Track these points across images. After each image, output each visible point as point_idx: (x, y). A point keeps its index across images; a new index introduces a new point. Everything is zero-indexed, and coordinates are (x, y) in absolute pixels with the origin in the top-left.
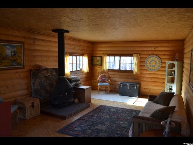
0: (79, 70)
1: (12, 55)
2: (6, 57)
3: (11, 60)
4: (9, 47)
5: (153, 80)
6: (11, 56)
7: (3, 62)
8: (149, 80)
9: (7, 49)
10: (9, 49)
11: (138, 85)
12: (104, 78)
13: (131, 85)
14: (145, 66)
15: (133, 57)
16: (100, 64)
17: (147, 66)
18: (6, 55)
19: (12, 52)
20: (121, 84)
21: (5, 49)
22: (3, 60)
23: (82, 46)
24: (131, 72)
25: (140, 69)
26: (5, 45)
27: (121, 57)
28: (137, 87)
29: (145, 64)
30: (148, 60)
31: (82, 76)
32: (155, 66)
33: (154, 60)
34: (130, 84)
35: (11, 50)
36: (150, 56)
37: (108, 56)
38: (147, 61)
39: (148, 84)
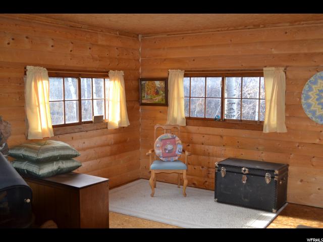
0: (91, 122)
11: (277, 172)
12: (169, 147)
13: (252, 172)
14: (304, 106)
15: (262, 78)
16: (164, 102)
17: (309, 106)
20: (220, 165)
23: (102, 46)
24: (258, 125)
27: (226, 79)
28: (273, 178)
29: (303, 101)
30: (314, 86)
31: (104, 138)
34: (249, 169)
36: (321, 74)
37: (186, 75)
38: (310, 90)
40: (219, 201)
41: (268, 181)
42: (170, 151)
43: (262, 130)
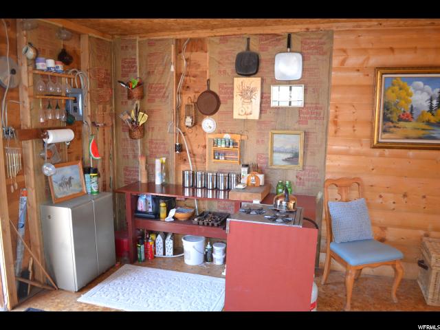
1: (431, 107)
2: (411, 113)
3: (428, 123)
4: (425, 84)
6: (428, 109)
7: (398, 127)
9: (416, 89)
10: (422, 90)
18: (412, 107)
19: (431, 100)
21: (411, 90)
22: (400, 120)
26: (410, 81)
35: (429, 94)
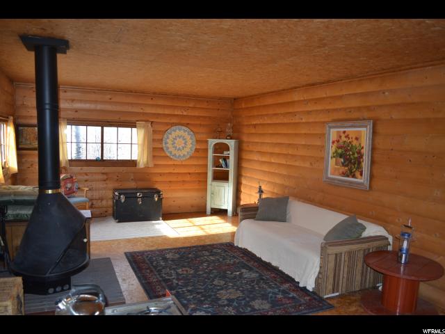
5: (180, 178)
8: (173, 179)
11: (162, 192)
12: (69, 185)
13: (145, 195)
14: (165, 149)
15: (134, 130)
17: (168, 148)
20: (120, 194)
24: (132, 163)
25: (154, 156)
27: (105, 128)
28: (159, 196)
29: (164, 145)
30: (170, 136)
32: (183, 148)
33: (181, 136)
34: (143, 193)
36: (174, 128)
37: (69, 124)
38: (168, 138)
39: (172, 188)
40: (119, 222)
41: (156, 199)
42: (70, 189)
43: (136, 166)
